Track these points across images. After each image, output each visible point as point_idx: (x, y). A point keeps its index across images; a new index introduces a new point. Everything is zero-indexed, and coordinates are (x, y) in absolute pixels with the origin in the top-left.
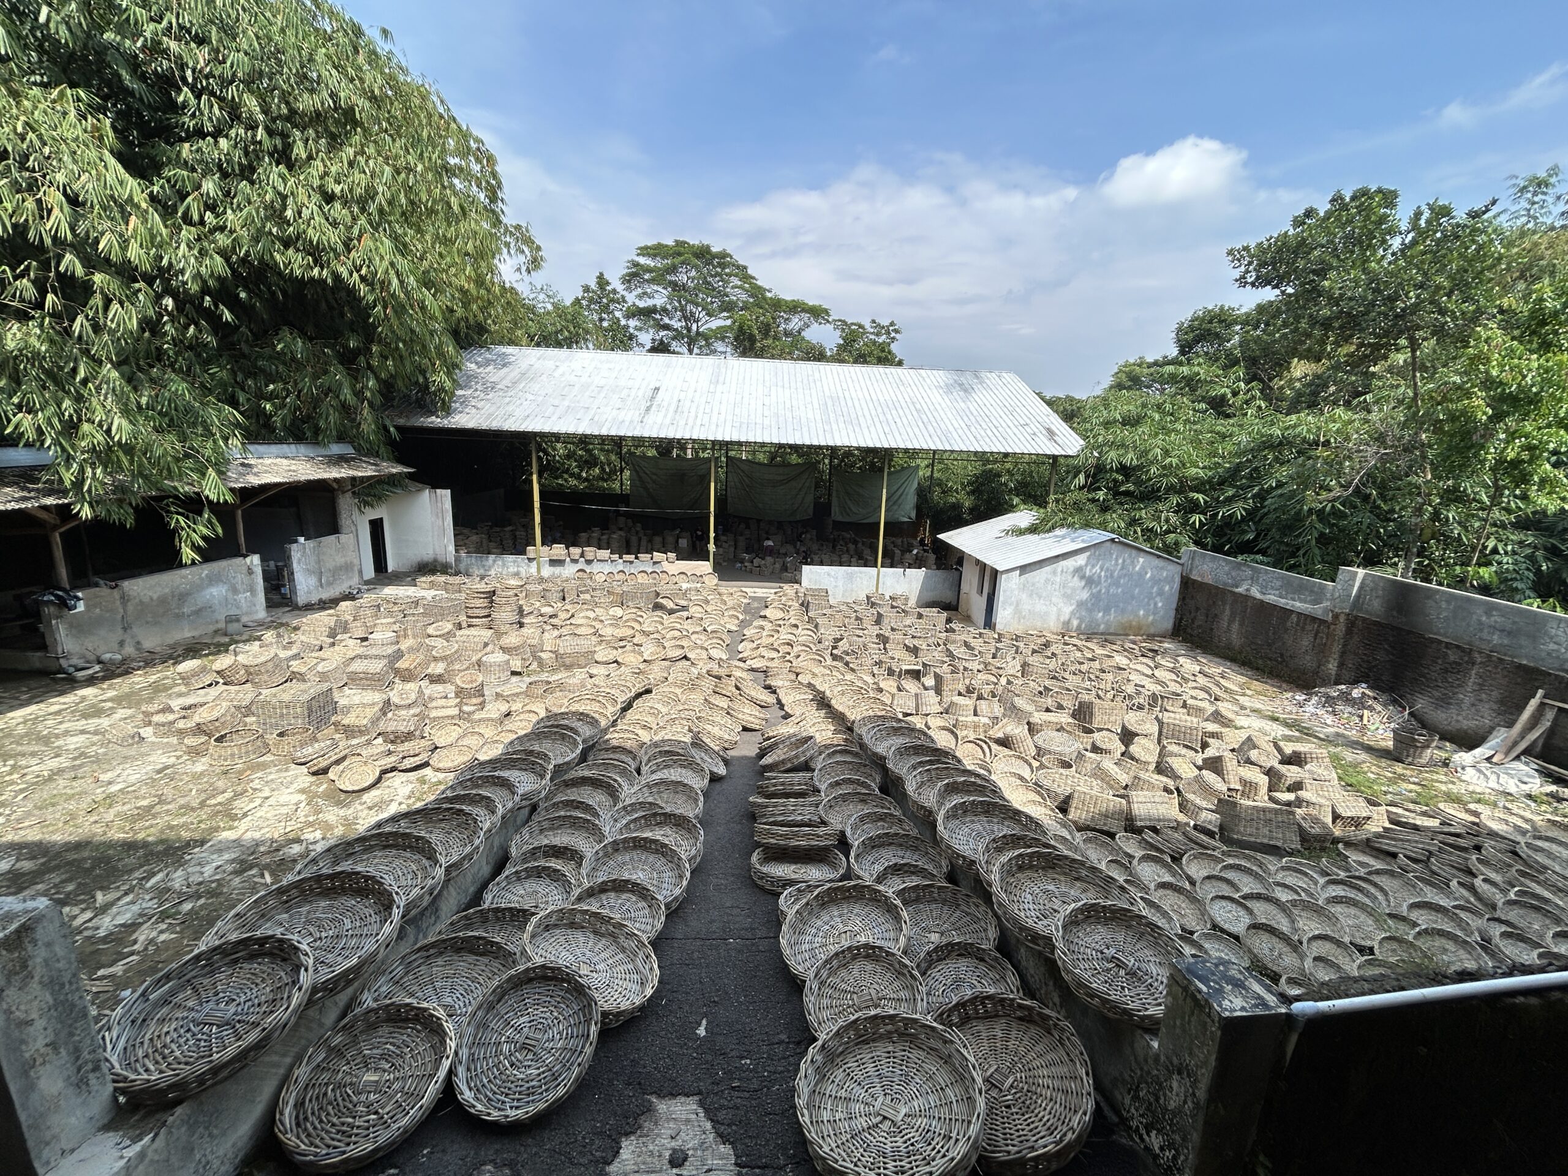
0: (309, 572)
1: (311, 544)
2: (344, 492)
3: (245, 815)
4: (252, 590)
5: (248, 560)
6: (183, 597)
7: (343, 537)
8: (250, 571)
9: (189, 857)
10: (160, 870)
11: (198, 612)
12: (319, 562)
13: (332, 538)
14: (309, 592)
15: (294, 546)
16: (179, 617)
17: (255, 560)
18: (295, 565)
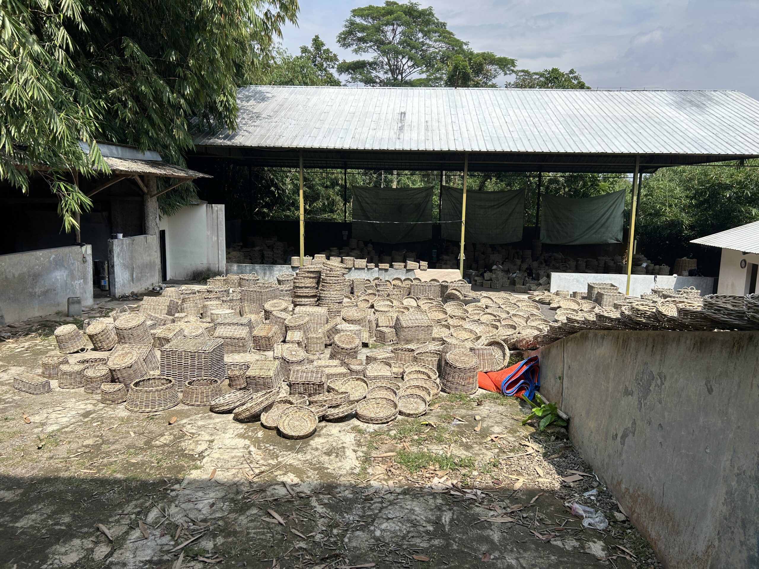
0: (125, 266)
1: (127, 240)
2: (152, 196)
3: (201, 456)
4: (85, 279)
5: (84, 248)
6: (36, 277)
7: (149, 237)
8: (84, 261)
9: (173, 494)
10: (152, 506)
11: (45, 293)
12: (132, 258)
13: (142, 237)
14: (124, 285)
15: (115, 241)
16: (32, 295)
17: (88, 249)
18: (115, 259)
